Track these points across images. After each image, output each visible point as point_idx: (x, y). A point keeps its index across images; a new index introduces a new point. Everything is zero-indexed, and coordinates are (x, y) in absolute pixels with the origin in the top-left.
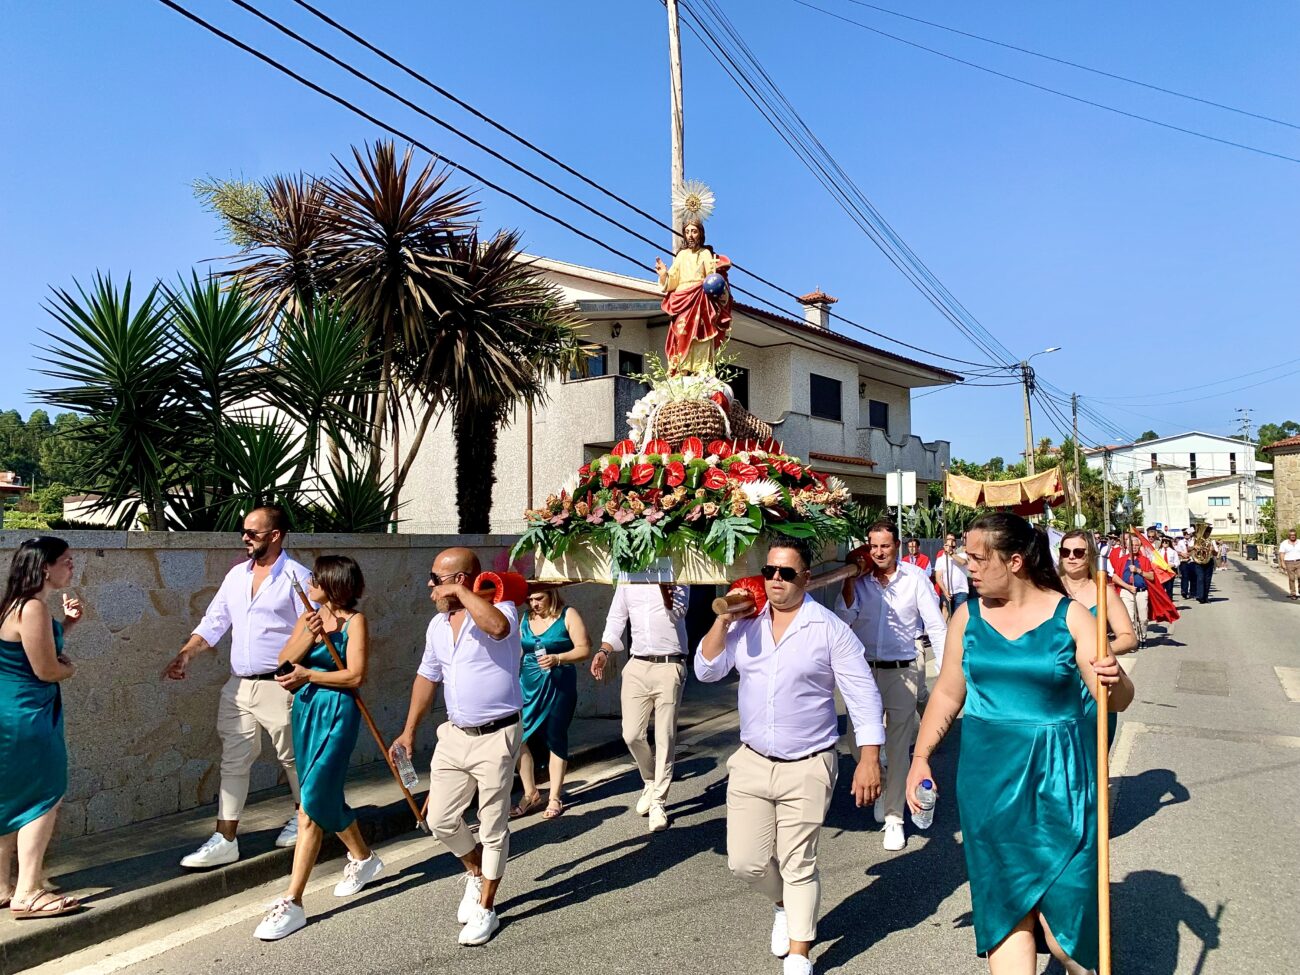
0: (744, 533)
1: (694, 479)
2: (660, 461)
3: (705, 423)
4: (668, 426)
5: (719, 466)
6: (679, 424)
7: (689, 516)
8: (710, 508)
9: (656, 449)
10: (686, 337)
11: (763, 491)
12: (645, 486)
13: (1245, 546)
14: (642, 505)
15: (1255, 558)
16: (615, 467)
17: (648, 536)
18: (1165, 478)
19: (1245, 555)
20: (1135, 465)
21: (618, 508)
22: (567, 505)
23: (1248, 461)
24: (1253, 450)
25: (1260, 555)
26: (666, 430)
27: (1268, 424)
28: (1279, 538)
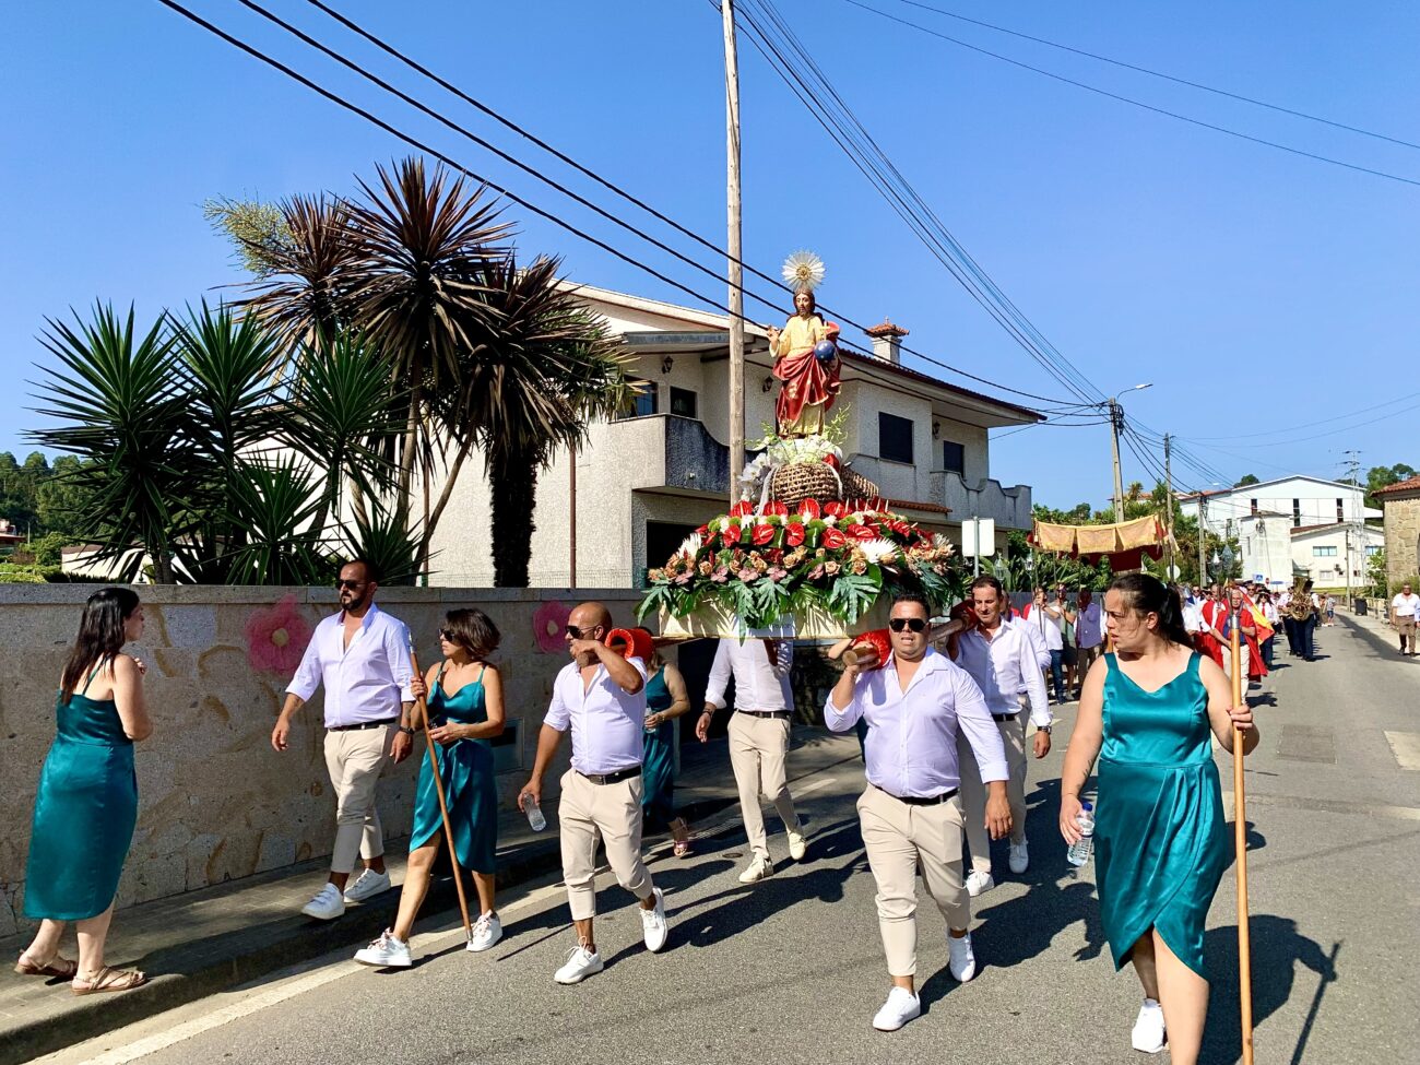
0: (866, 592)
1: (814, 540)
2: (780, 522)
3: (820, 485)
4: (785, 488)
5: (836, 526)
6: (795, 486)
7: (811, 575)
8: (832, 567)
9: (773, 509)
10: (798, 401)
11: (879, 550)
12: (766, 546)
13: (1353, 600)
14: (765, 564)
15: (1364, 613)
16: (735, 527)
17: (772, 594)
18: (1267, 526)
19: (1353, 609)
20: (1233, 512)
21: (741, 567)
22: (690, 565)
23: (1356, 507)
24: (1362, 495)
25: (1370, 609)
26: (784, 492)
27: (1378, 467)
28: (1390, 592)
